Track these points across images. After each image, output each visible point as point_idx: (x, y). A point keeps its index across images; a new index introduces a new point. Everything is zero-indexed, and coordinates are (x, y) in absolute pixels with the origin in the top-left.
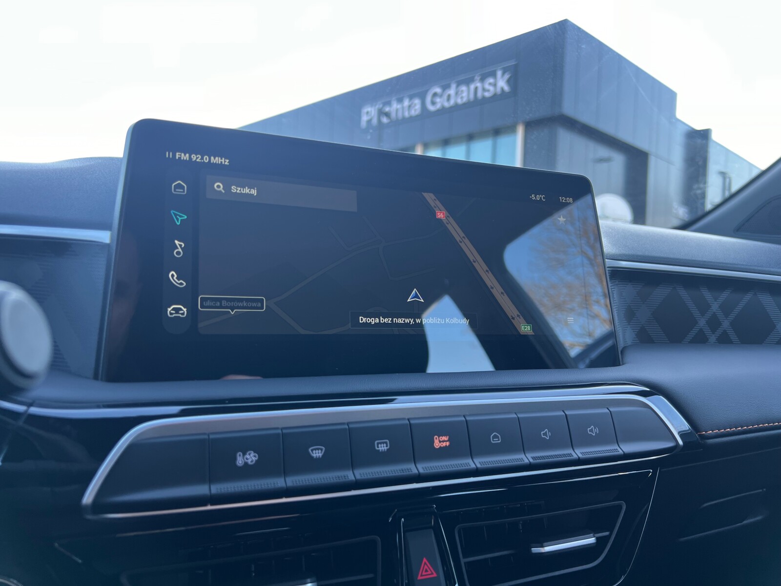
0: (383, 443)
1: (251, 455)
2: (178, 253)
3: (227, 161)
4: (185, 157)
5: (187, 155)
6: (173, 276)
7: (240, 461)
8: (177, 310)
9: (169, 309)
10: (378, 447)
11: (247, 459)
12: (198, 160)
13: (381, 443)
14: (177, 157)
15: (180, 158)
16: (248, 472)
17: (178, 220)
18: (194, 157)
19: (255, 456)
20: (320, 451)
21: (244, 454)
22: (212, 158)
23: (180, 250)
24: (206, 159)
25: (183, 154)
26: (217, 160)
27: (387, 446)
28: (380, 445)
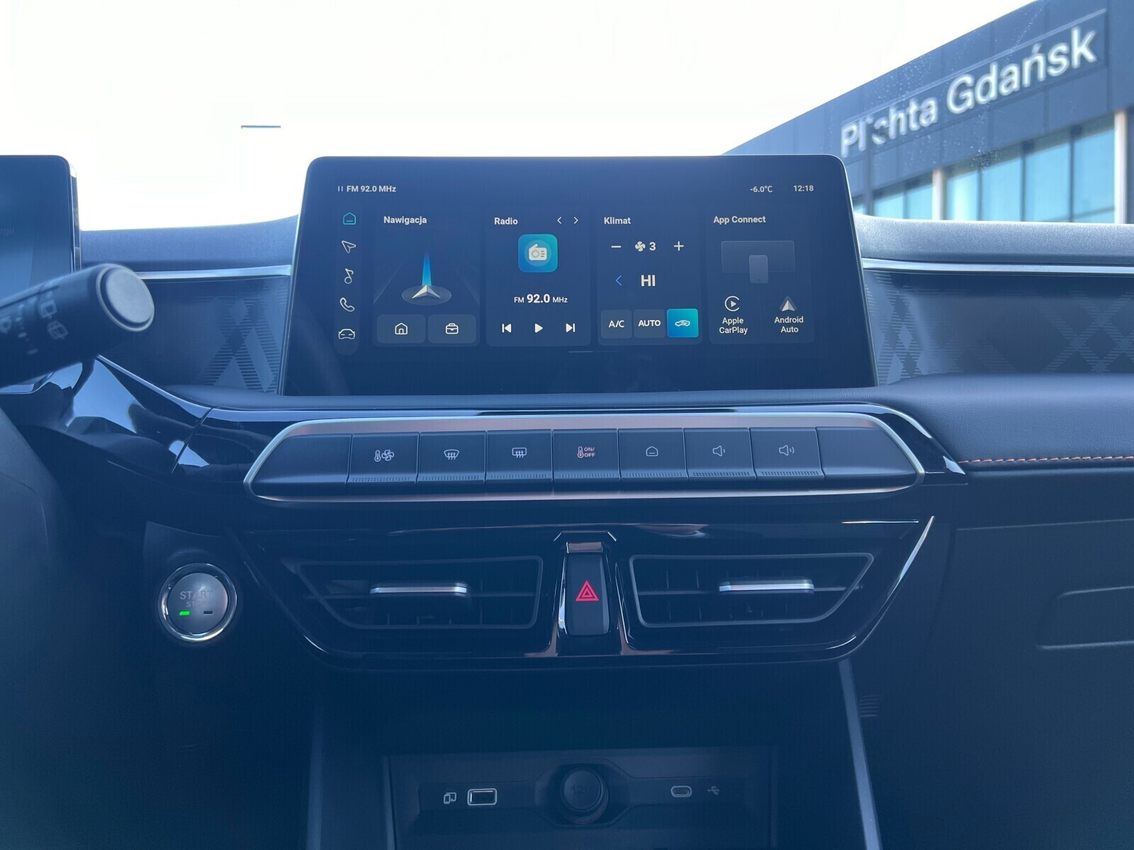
0: (521, 450)
1: (388, 453)
2: (348, 280)
3: (395, 188)
4: (355, 189)
5: (357, 187)
6: (343, 301)
7: (378, 458)
8: (347, 333)
9: (340, 333)
10: (515, 453)
11: (384, 456)
12: (367, 191)
13: (518, 450)
14: (348, 189)
15: (350, 191)
16: (384, 467)
17: (348, 248)
18: (363, 189)
19: (392, 454)
20: (454, 454)
21: (382, 452)
22: (380, 187)
23: (350, 277)
24: (374, 189)
25: (353, 187)
26: (384, 189)
27: (524, 453)
28: (517, 452)
